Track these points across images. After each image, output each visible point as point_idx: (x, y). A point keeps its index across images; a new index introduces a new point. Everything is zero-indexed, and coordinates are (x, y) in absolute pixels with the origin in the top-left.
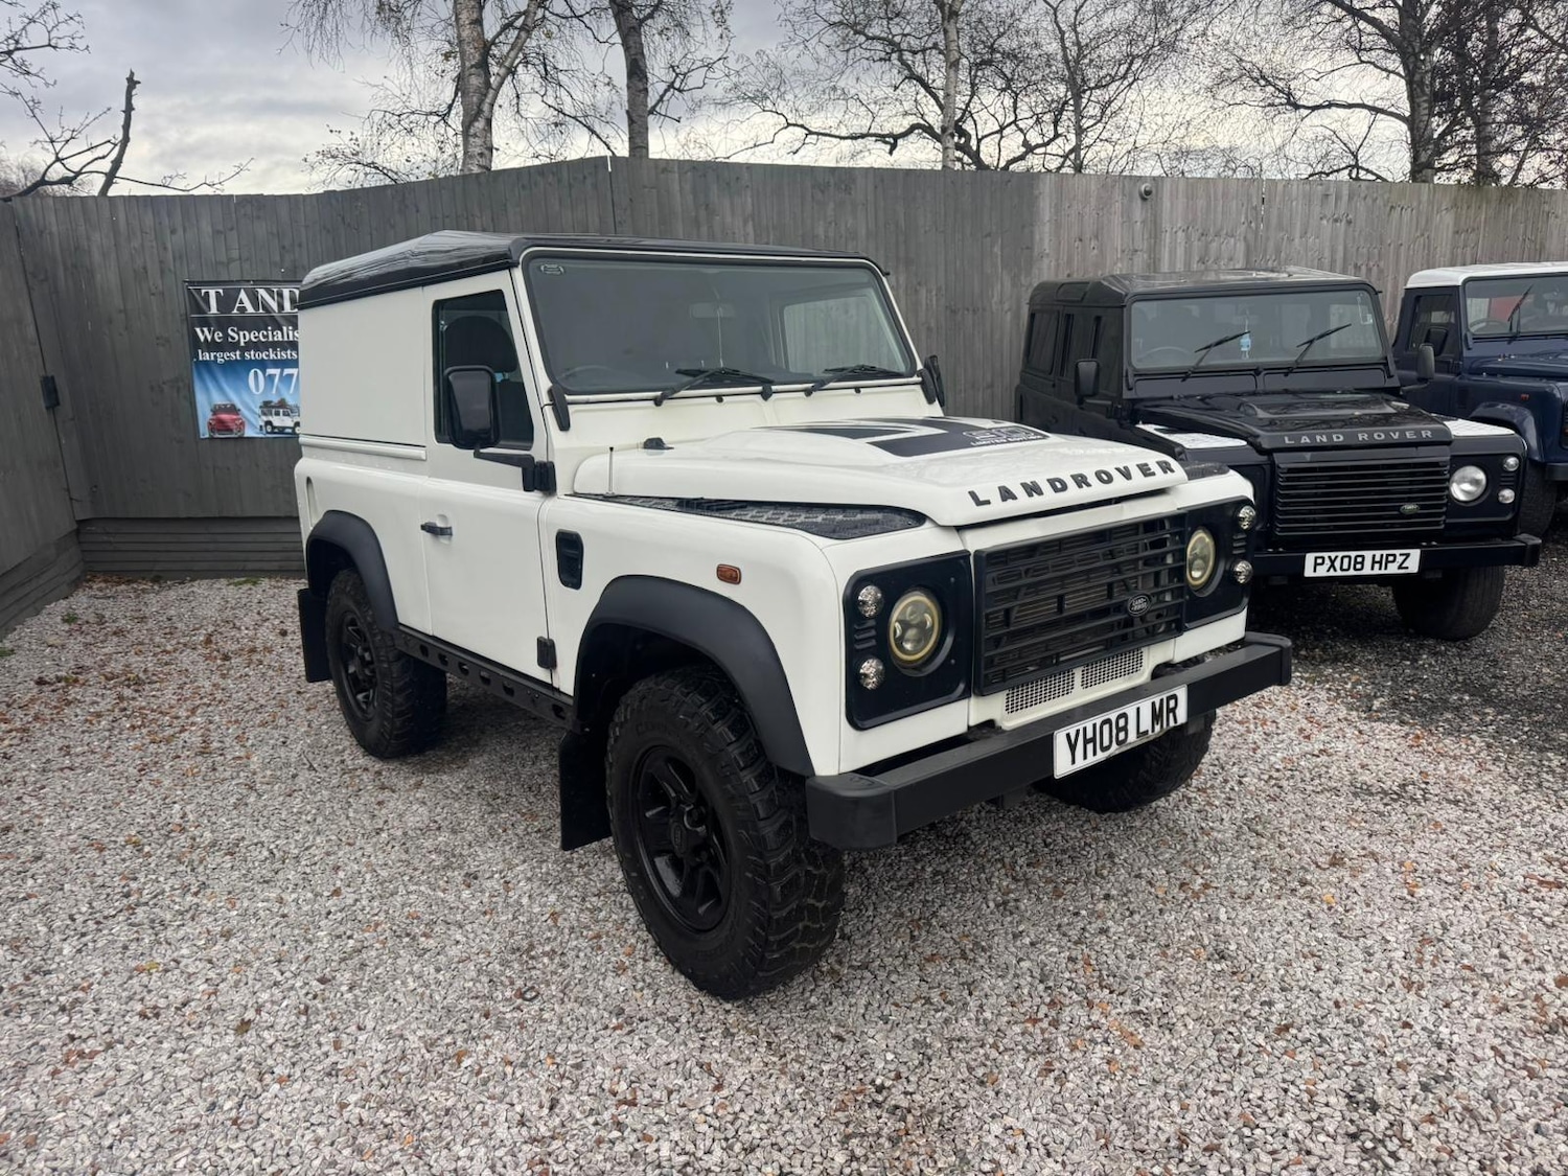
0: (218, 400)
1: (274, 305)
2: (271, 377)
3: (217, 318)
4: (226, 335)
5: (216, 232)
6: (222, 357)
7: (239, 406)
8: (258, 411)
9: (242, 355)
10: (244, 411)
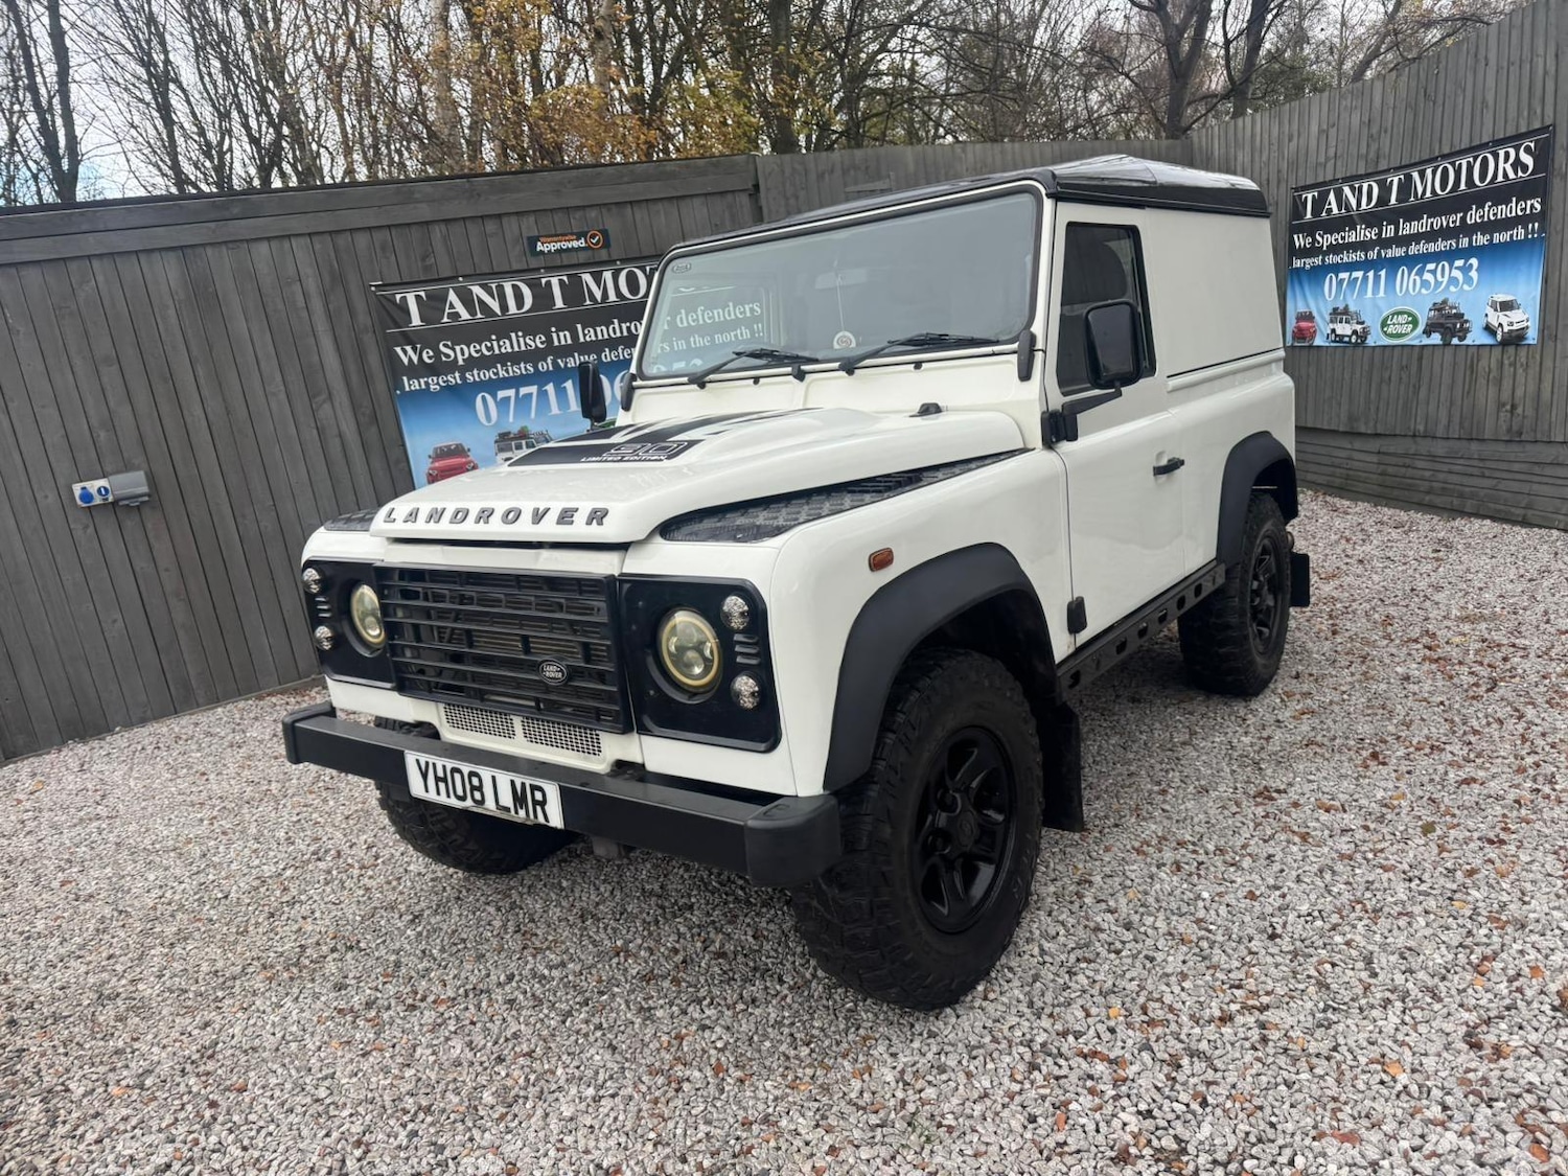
0: (1302, 309)
1: (1353, 202)
2: (1342, 280)
3: (1310, 223)
4: (1314, 239)
5: (1320, 131)
6: (1309, 262)
7: (1315, 314)
8: (1328, 318)
9: (1323, 261)
10: (1317, 318)
